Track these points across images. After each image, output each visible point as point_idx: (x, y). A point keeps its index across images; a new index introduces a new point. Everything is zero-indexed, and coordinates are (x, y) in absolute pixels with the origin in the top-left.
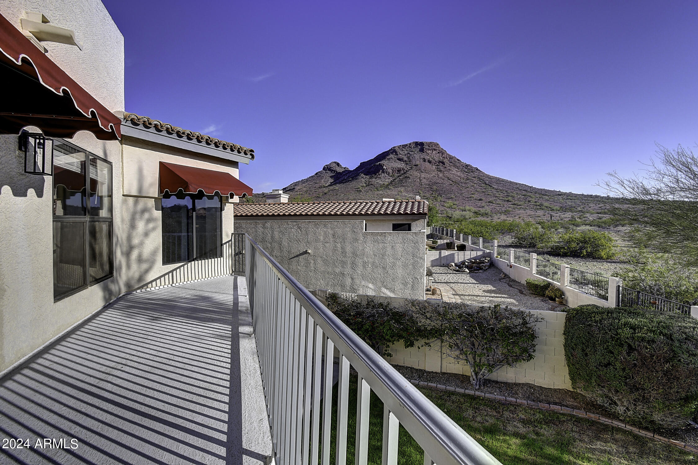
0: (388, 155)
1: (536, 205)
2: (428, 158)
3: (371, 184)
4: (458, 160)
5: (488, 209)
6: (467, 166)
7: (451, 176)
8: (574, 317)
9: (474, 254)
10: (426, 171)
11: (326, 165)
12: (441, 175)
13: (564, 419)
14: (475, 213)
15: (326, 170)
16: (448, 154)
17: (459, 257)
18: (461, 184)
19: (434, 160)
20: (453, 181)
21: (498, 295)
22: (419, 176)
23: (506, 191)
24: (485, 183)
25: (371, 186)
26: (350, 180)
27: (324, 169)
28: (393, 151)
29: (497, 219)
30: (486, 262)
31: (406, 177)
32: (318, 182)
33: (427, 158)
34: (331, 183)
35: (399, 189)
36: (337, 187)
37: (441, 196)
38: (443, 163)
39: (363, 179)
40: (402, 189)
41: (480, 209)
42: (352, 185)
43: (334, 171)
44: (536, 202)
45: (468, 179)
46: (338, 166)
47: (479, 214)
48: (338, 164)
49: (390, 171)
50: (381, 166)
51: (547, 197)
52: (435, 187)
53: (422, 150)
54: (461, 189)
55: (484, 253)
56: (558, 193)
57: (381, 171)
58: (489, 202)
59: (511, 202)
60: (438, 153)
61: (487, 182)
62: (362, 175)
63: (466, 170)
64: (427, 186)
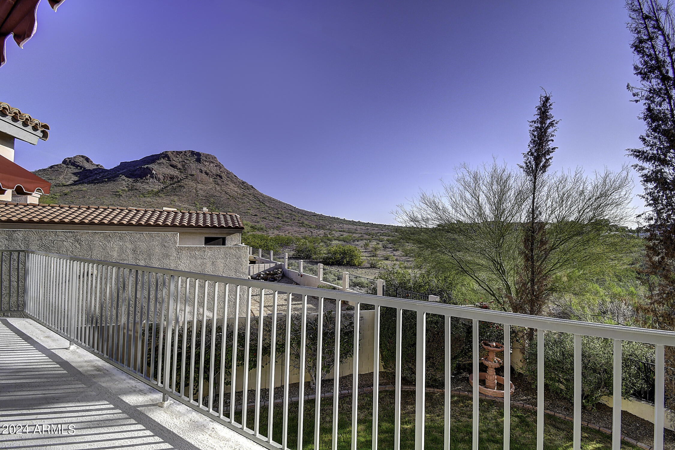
0: (158, 159)
1: (299, 223)
2: (206, 169)
3: (136, 189)
4: (235, 176)
5: (262, 224)
6: (244, 183)
7: (228, 191)
8: (386, 312)
9: (267, 266)
10: (203, 183)
11: (69, 158)
12: (218, 188)
13: (382, 396)
14: (252, 227)
15: (68, 164)
16: (226, 169)
17: (254, 269)
18: (237, 199)
19: (211, 172)
20: (230, 196)
21: (298, 302)
22: (195, 187)
23: (277, 209)
24: (259, 200)
25: (136, 191)
26: (106, 181)
27: (64, 162)
28: (165, 155)
29: (272, 234)
30: (279, 273)
31: (180, 186)
32: (53, 177)
33: (204, 169)
34: (75, 182)
35: (172, 198)
36: (85, 187)
37: (219, 209)
38: (221, 177)
39: (124, 182)
40: (176, 198)
41: (256, 224)
42: (108, 188)
43: (81, 167)
44: (299, 220)
45: (244, 195)
46: (88, 162)
47: (256, 229)
48: (87, 160)
49: (161, 177)
50: (149, 171)
51: (306, 217)
52: (212, 199)
53: (198, 160)
54: (238, 204)
55: (276, 264)
56: (313, 214)
57: (149, 175)
58: (263, 218)
59: (280, 219)
60: (216, 166)
61: (261, 200)
62: (123, 177)
63: (243, 187)
64: (204, 198)
